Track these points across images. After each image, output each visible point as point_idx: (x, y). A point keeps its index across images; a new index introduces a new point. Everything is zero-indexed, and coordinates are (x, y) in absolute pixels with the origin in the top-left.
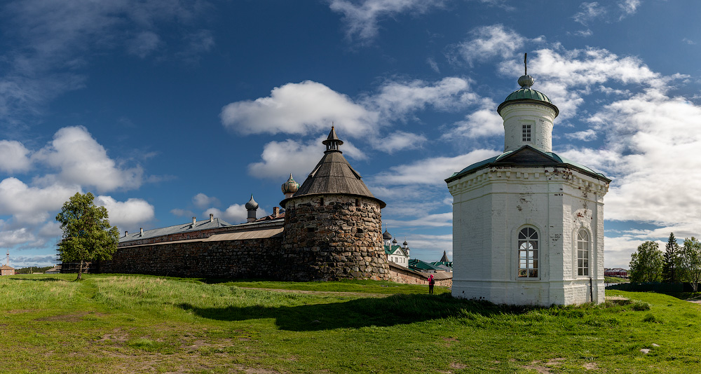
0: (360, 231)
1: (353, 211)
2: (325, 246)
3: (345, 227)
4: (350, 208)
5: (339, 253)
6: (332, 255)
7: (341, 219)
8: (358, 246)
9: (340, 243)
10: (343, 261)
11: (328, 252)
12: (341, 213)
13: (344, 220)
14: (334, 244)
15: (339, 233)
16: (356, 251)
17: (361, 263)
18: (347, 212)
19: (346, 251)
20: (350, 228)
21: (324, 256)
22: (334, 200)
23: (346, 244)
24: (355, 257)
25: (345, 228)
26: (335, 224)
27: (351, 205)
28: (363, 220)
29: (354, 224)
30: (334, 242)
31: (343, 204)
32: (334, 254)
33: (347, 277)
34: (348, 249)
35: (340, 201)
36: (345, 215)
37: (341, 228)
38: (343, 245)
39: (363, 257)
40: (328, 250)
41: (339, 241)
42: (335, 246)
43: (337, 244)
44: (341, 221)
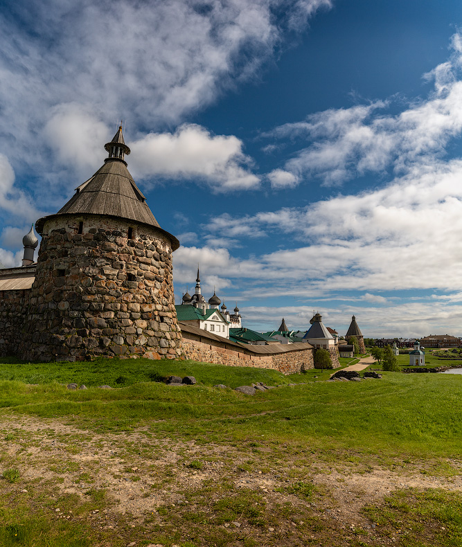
0: (131, 277)
1: (122, 246)
2: (77, 300)
3: (108, 270)
4: (119, 240)
5: (95, 312)
6: (84, 317)
7: (103, 257)
8: (127, 303)
9: (98, 297)
10: (100, 327)
11: (79, 310)
12: (104, 248)
13: (108, 259)
14: (89, 298)
15: (97, 279)
16: (121, 310)
17: (128, 330)
18: (113, 246)
19: (106, 310)
20: (116, 272)
21: (73, 318)
22: (96, 225)
23: (107, 297)
24: (120, 320)
25: (107, 272)
26: (94, 265)
27: (120, 235)
28: (137, 260)
29: (122, 266)
30: (90, 293)
31: (108, 233)
32: (87, 315)
33: (105, 354)
34: (109, 306)
35: (105, 227)
36: (110, 250)
37: (102, 272)
38: (103, 300)
39: (133, 320)
40: (79, 308)
41: (98, 292)
42: (90, 302)
43: (94, 297)
44: (103, 260)
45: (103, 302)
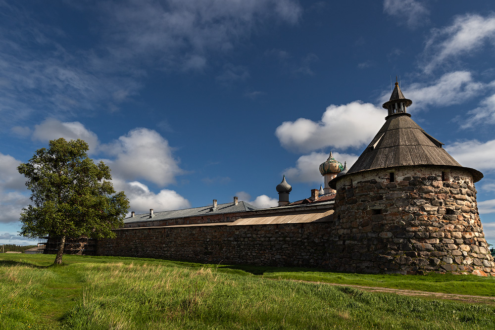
0: (449, 212)
1: (438, 187)
2: (400, 231)
3: (428, 207)
4: (435, 183)
5: (421, 239)
6: (411, 243)
7: (422, 198)
8: (449, 231)
9: (422, 228)
10: (428, 250)
11: (404, 238)
12: (422, 191)
13: (426, 199)
14: (414, 229)
15: (419, 215)
16: (446, 237)
17: (455, 253)
18: (430, 188)
19: (431, 237)
20: (436, 208)
21: (399, 244)
22: (410, 174)
23: (431, 228)
24: (446, 245)
25: (428, 209)
26: (414, 205)
27: (435, 179)
28: (454, 198)
29: (441, 203)
30: (413, 226)
31: (424, 179)
32: (413, 241)
33: (436, 270)
34: (434, 235)
35: (419, 174)
36: (428, 192)
37: (423, 209)
38: (427, 230)
39: (457, 244)
40: (404, 236)
41: (421, 225)
42: (415, 232)
43: (418, 228)
44: (422, 200)
45: (427, 232)
